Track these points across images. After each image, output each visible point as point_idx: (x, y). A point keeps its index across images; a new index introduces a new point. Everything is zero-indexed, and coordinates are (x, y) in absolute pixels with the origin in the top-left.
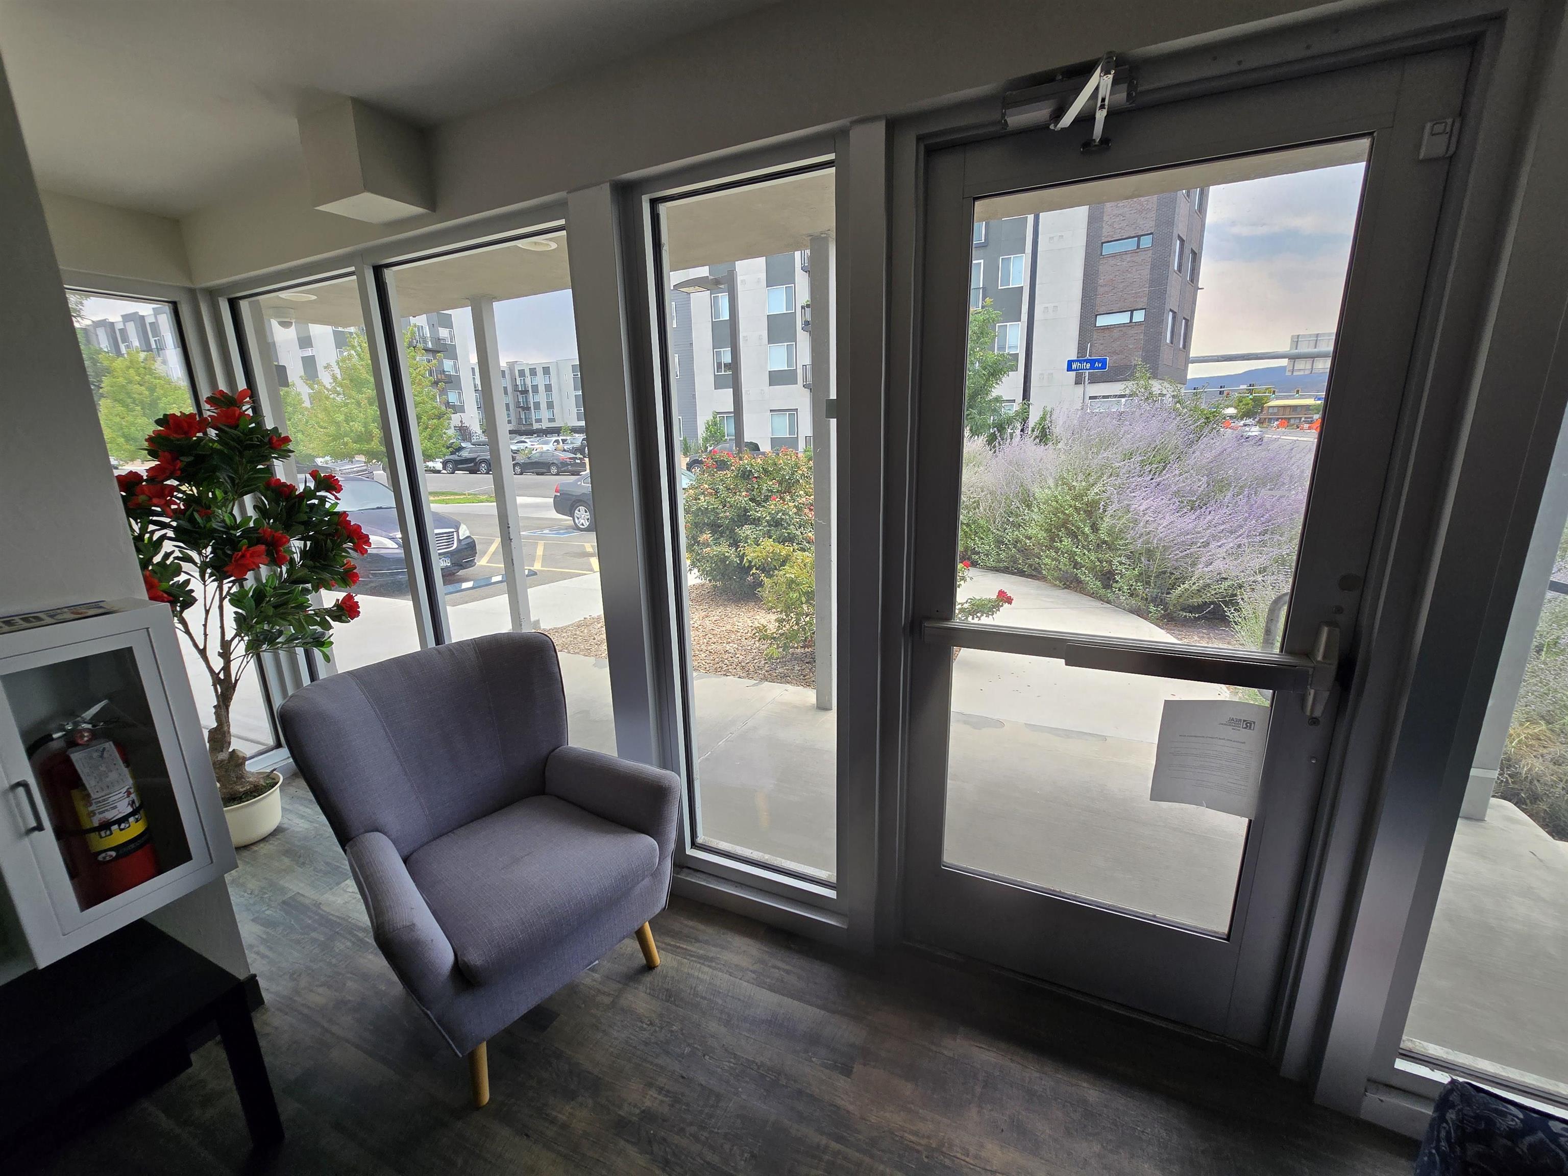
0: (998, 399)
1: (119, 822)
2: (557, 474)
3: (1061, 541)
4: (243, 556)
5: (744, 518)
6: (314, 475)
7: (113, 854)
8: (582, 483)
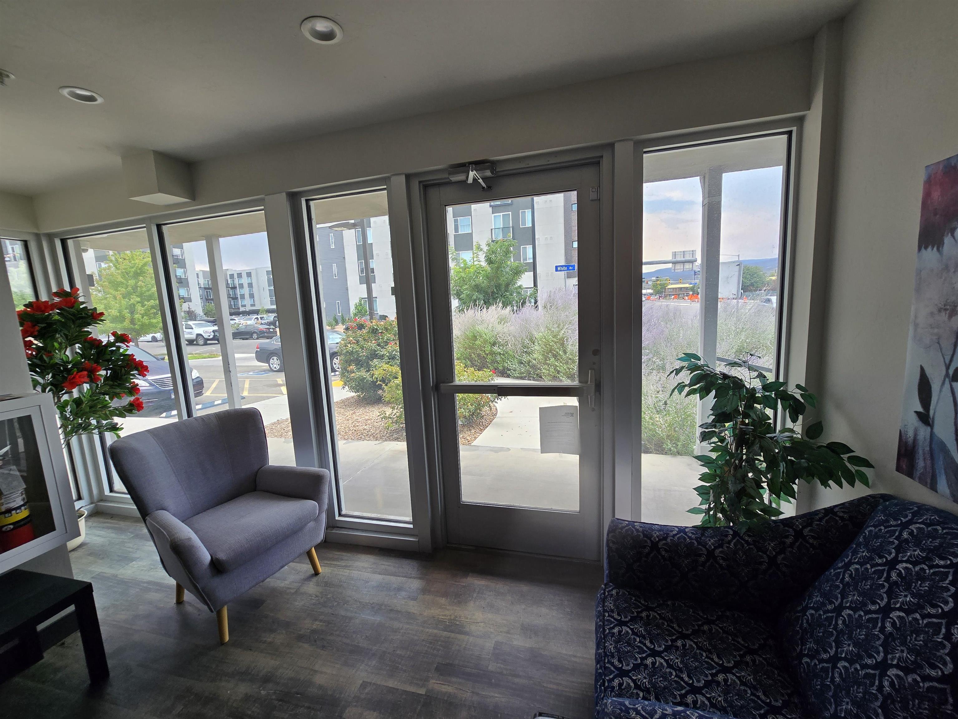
0: (520, 287)
1: (16, 509)
2: (257, 339)
3: (550, 360)
4: (74, 378)
5: (374, 355)
6: (114, 334)
7: (12, 527)
8: (276, 343)
